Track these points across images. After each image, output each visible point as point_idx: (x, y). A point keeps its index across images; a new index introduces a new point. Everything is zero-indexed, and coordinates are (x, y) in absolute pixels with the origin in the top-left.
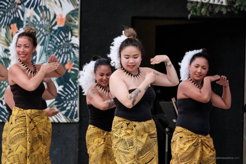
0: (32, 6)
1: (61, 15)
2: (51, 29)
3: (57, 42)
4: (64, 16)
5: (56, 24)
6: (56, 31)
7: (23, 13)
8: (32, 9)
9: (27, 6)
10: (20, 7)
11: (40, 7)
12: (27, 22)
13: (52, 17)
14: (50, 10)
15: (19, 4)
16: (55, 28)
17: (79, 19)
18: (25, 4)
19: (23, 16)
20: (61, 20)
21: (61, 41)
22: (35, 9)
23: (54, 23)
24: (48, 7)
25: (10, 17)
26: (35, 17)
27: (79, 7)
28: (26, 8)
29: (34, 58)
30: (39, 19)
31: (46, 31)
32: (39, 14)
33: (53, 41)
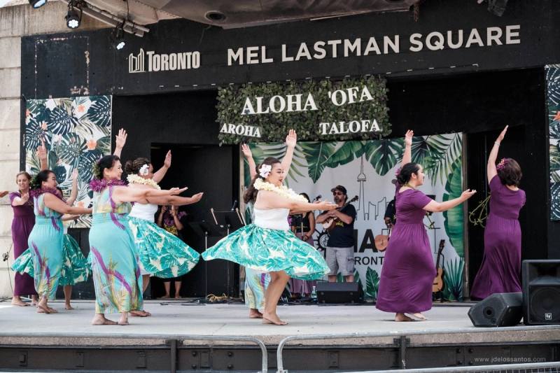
0: (61, 132)
1: (92, 141)
2: (81, 152)
3: (88, 162)
4: (95, 142)
5: (86, 147)
6: (86, 154)
7: (50, 138)
8: (60, 135)
9: (55, 132)
10: (47, 133)
11: (70, 134)
12: (55, 145)
13: (82, 142)
14: (80, 136)
15: (46, 131)
16: (86, 151)
17: (110, 145)
18: (53, 131)
19: (50, 140)
20: (92, 144)
21: (92, 161)
22: (64, 135)
23: (84, 147)
24: (77, 133)
25: (36, 141)
26: (64, 142)
27: (110, 135)
28: (54, 135)
29: (63, 175)
30: (67, 143)
31: (76, 153)
32: (67, 139)
33: (84, 162)
